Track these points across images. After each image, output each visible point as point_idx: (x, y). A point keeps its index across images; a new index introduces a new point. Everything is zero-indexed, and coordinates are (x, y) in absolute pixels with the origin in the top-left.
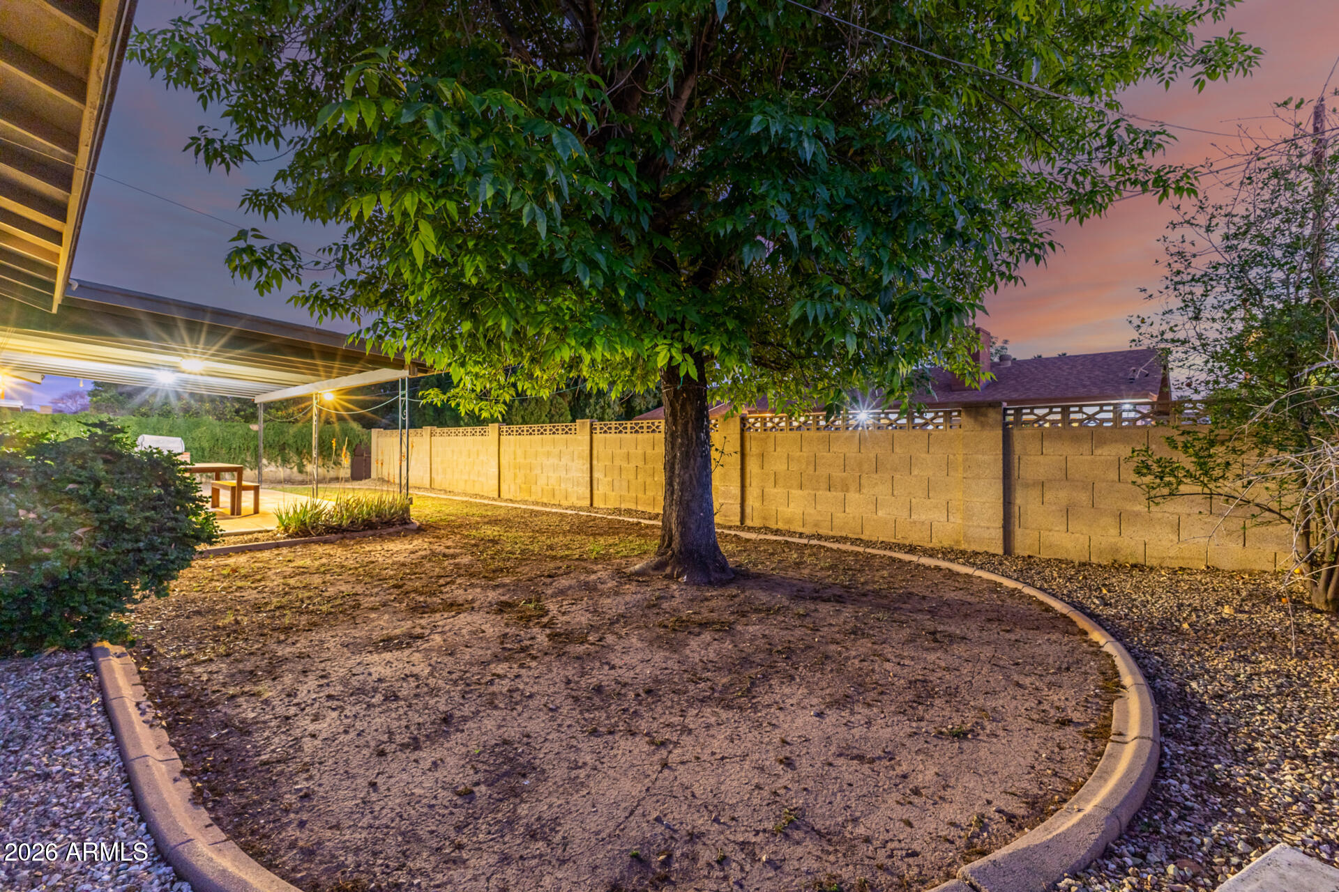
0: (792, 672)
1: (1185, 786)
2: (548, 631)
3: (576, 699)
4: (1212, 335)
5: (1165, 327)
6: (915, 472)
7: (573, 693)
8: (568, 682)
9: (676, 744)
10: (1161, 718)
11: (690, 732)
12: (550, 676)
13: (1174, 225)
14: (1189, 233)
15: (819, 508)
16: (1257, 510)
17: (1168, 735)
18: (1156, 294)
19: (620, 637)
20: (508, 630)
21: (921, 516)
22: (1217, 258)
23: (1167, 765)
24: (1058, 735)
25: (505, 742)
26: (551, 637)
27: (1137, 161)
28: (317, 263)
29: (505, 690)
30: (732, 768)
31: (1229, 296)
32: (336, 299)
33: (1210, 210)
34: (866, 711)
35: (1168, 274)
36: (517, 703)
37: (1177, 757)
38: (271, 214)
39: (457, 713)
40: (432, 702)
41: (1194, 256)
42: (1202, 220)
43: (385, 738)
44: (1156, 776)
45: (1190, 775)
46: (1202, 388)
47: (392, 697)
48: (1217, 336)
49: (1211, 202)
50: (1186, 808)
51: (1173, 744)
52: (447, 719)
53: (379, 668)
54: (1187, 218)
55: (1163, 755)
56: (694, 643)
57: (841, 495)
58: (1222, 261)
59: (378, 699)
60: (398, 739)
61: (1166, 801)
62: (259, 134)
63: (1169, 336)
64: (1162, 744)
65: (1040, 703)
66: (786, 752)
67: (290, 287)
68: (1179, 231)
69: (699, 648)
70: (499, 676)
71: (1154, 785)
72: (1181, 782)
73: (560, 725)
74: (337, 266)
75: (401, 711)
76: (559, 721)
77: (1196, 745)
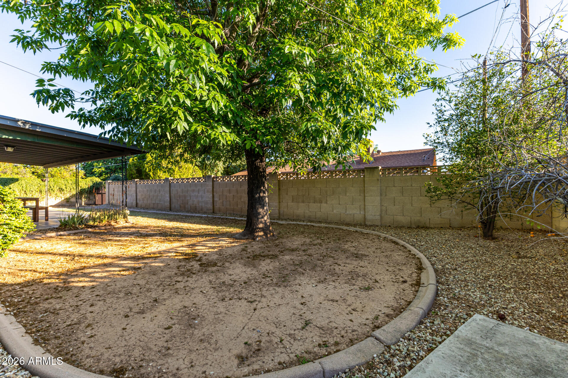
0: (304, 272)
1: (446, 299)
2: (199, 263)
3: (214, 288)
4: (451, 141)
5: (435, 138)
6: (348, 195)
7: (213, 286)
8: (210, 282)
9: (259, 302)
10: (437, 278)
11: (265, 297)
12: (202, 280)
13: (438, 100)
14: (444, 103)
15: (310, 210)
16: (466, 204)
17: (439, 283)
18: (433, 125)
19: (231, 263)
20: (181, 264)
21: (350, 212)
22: (452, 112)
23: (439, 292)
24: (402, 286)
25: (185, 307)
26: (201, 265)
27: (425, 75)
28: (82, 99)
29: (182, 287)
30: (283, 308)
31: (457, 126)
32: (93, 117)
33: (450, 95)
34: (333, 284)
35: (437, 118)
36: (188, 292)
37: (443, 290)
38: (57, 75)
39: (161, 298)
40: (149, 294)
41: (445, 111)
42: (447, 98)
43: (128, 310)
44: (436, 296)
45: (447, 295)
46: (448, 160)
47: (128, 294)
48: (452, 141)
49: (451, 91)
50: (446, 306)
51: (441, 286)
52: (156, 301)
53: (121, 283)
54: (443, 97)
55: (438, 290)
56: (263, 264)
57: (319, 205)
58: (454, 113)
59: (121, 295)
60: (134, 310)
61: (440, 304)
62: (51, 37)
63: (437, 141)
64: (437, 286)
65: (396, 276)
66: (303, 301)
67: (68, 110)
68: (440, 102)
69: (266, 265)
70: (179, 282)
71: (435, 300)
72: (444, 298)
73: (209, 299)
74: (92, 101)
75: (134, 299)
76: (208, 297)
77: (448, 285)
